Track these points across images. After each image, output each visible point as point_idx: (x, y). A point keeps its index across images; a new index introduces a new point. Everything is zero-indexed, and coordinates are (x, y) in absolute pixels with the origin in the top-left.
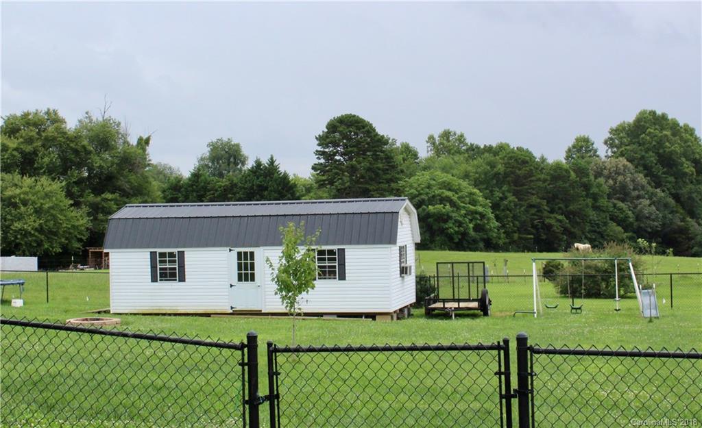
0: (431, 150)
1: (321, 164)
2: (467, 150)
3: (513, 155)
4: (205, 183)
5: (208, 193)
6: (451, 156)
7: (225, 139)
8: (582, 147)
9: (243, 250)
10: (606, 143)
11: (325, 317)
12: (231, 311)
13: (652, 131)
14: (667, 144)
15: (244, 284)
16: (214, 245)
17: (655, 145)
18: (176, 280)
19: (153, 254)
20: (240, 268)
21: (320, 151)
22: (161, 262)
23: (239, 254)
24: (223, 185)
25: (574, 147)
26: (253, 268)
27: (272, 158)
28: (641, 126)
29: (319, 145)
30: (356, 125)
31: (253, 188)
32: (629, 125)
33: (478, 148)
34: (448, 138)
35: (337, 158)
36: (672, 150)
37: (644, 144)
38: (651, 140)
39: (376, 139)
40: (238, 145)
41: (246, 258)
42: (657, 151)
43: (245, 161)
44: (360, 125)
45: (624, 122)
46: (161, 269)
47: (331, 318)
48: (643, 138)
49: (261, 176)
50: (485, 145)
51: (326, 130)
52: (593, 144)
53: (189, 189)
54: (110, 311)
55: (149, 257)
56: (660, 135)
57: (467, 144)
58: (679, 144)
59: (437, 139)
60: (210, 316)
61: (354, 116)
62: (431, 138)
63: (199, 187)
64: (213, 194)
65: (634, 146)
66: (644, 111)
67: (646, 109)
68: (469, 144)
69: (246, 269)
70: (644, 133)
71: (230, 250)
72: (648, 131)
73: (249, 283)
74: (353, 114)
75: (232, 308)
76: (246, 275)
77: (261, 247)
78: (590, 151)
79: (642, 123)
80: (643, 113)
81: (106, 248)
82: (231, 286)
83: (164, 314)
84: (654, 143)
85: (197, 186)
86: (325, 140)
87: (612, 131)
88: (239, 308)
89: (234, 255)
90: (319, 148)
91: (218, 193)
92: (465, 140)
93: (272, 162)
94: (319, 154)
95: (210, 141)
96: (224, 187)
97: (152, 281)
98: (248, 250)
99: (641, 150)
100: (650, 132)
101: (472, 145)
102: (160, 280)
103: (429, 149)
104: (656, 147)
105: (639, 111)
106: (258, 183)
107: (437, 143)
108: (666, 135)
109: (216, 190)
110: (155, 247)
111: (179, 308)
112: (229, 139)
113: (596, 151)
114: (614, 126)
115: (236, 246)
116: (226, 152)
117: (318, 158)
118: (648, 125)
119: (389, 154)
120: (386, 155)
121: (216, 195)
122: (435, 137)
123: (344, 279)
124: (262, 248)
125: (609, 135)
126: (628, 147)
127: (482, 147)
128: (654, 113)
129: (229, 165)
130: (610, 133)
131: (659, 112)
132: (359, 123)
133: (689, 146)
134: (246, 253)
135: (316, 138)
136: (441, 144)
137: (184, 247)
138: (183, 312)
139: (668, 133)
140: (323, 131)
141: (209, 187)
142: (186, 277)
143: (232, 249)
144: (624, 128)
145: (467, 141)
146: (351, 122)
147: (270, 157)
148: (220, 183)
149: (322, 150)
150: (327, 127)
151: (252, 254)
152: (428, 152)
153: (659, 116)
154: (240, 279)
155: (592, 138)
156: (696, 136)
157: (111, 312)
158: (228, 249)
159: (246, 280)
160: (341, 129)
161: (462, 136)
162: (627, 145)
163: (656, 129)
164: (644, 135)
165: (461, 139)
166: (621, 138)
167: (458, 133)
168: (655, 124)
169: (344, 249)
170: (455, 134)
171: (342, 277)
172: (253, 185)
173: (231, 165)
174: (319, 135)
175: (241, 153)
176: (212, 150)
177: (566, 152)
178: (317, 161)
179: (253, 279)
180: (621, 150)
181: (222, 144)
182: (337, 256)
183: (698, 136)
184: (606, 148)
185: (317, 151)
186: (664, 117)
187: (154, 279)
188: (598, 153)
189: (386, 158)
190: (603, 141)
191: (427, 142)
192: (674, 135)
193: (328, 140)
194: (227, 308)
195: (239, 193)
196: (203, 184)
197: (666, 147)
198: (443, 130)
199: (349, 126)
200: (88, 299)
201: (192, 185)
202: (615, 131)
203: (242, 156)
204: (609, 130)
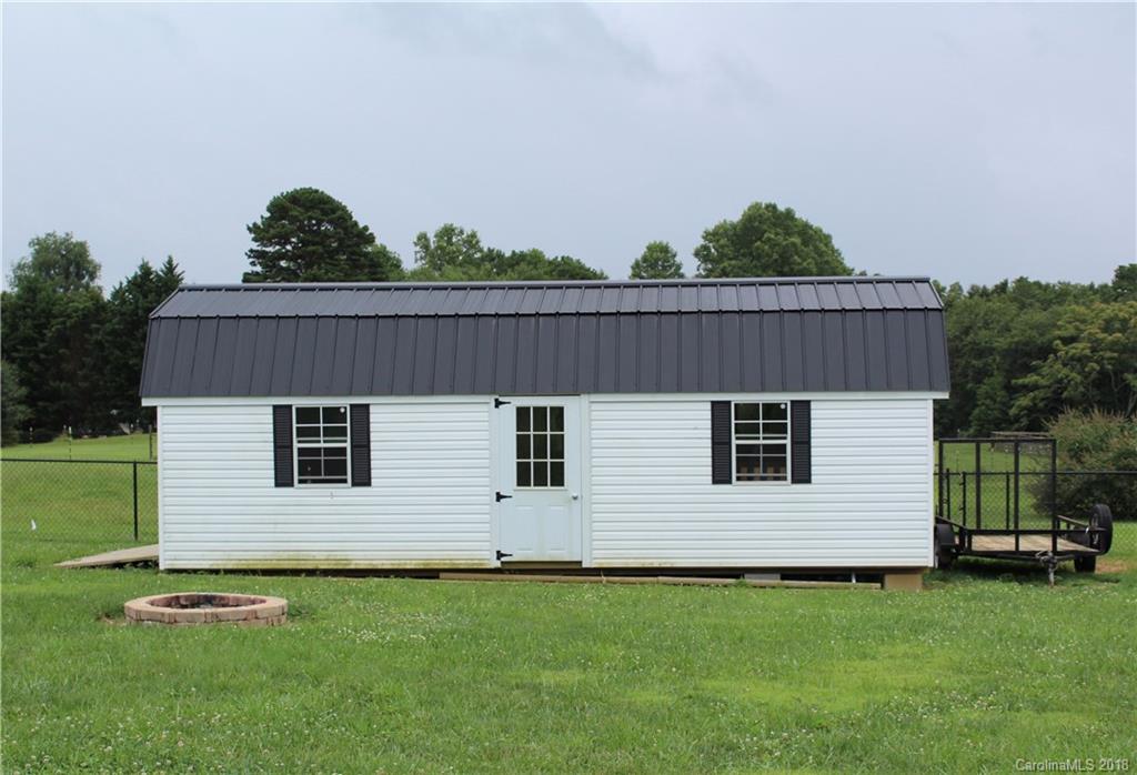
0: (421, 258)
1: (257, 273)
2: (482, 259)
3: (567, 268)
4: (48, 303)
5: (54, 322)
6: (459, 268)
7: (61, 234)
8: (657, 260)
9: (532, 402)
10: (697, 254)
11: (749, 580)
12: (497, 564)
13: (772, 236)
14: (796, 257)
15: (533, 493)
16: (452, 389)
17: (776, 260)
18: (345, 481)
19: (281, 413)
20: (522, 450)
21: (257, 251)
22: (301, 432)
23: (522, 413)
24: (82, 306)
25: (645, 259)
26: (558, 451)
27: (170, 262)
28: (752, 227)
29: (255, 240)
30: (322, 206)
31: (137, 315)
32: (734, 227)
33: (500, 255)
34: (450, 239)
35: (283, 263)
36: (805, 268)
37: (759, 257)
38: (770, 252)
39: (355, 232)
40: (82, 246)
41: (540, 425)
42: (779, 269)
43: (95, 272)
44: (327, 206)
45: (725, 221)
46: (301, 451)
47: (764, 581)
48: (758, 248)
49: (151, 292)
50: (514, 252)
51: (268, 215)
52: (675, 256)
53: (20, 313)
54: (157, 564)
55: (270, 419)
56: (784, 243)
57: (481, 250)
58: (813, 258)
59: (432, 239)
60: (438, 577)
61: (317, 191)
62: (423, 239)
63: (38, 309)
64: (64, 323)
65: (745, 260)
66: (757, 204)
67: (759, 201)
68: (485, 250)
69: (540, 452)
70: (760, 239)
71: (498, 404)
72: (766, 236)
73: (549, 492)
74: (314, 188)
75: (500, 555)
76: (540, 468)
77: (582, 396)
78: (670, 267)
79: (757, 224)
80: (756, 206)
81: (148, 396)
82: (499, 497)
83: (311, 572)
84: (775, 256)
85: (33, 309)
86: (267, 232)
87: (708, 236)
88: (518, 555)
89: (508, 414)
90: (255, 246)
91: (73, 320)
92: (478, 242)
93: (170, 267)
94: (254, 257)
95: (35, 237)
96: (83, 309)
97: (277, 485)
98: (548, 402)
99: (755, 266)
100: (769, 239)
101: (490, 251)
102: (300, 482)
103: (418, 256)
104: (779, 261)
105: (749, 204)
106: (146, 305)
107: (432, 246)
108: (794, 244)
109: (69, 317)
110: (289, 394)
111: (350, 555)
112: (67, 235)
113: (679, 267)
114: (711, 228)
115: (514, 392)
116: (63, 256)
117: (253, 264)
118: (765, 227)
119: (376, 260)
120: (372, 260)
121: (68, 324)
122: (428, 235)
123: (808, 480)
124: (584, 399)
125: (702, 242)
126: (733, 262)
127: (508, 254)
128: (774, 207)
129: (67, 277)
130: (705, 238)
131: (781, 208)
132: (325, 203)
133: (827, 262)
134: (540, 411)
135: (249, 229)
136: (438, 248)
137: (371, 393)
138: (363, 565)
139: (796, 240)
140: (262, 217)
141: (55, 310)
142: (374, 473)
143: (501, 399)
144: (726, 231)
145: (481, 244)
146: (311, 201)
147: (167, 259)
148: (76, 304)
149: (259, 248)
150: (269, 210)
151: (558, 413)
152: (416, 261)
153: (782, 213)
154: (523, 480)
155: (674, 247)
156: (833, 247)
157: (162, 567)
158: (491, 399)
159: (541, 482)
160: (295, 213)
161: (473, 235)
162: (731, 259)
163: (777, 234)
164: (759, 243)
165: (472, 241)
166: (722, 247)
167: (467, 231)
168: (775, 225)
169: (808, 403)
170: (462, 232)
171: (803, 475)
172: (137, 308)
173: (73, 278)
174: (255, 224)
175: (90, 258)
176: (38, 252)
177: (632, 267)
178: (250, 269)
179: (558, 480)
180: (722, 266)
181: (55, 242)
182: (789, 421)
183: (836, 247)
184: (697, 262)
185: (251, 251)
186: (789, 214)
187: (283, 479)
188: (682, 271)
189: (371, 266)
190: (693, 251)
191: (416, 244)
192: (805, 243)
193: (272, 231)
194: (486, 554)
195: (110, 321)
196: (43, 305)
197: (795, 263)
198: (442, 225)
199: (307, 209)
200: (34, 527)
201: (24, 308)
202: (711, 236)
203: (91, 262)
204: (702, 233)
